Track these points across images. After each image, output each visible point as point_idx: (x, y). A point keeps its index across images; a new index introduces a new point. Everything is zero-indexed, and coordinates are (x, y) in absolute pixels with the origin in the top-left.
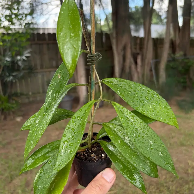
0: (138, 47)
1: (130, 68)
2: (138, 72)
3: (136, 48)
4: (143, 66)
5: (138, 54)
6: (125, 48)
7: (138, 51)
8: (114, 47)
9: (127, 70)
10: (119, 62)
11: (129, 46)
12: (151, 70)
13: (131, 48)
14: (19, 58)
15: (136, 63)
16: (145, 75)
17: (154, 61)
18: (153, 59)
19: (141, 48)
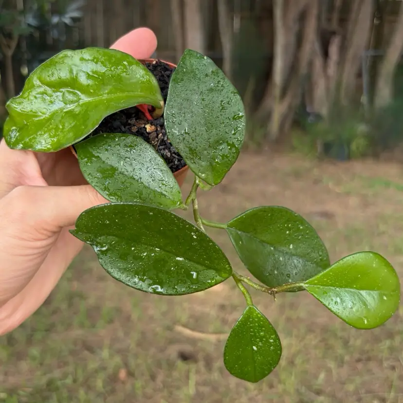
0: (335, 16)
1: (311, 64)
2: (327, 77)
3: (329, 20)
4: (341, 62)
5: (334, 33)
6: (302, 17)
7: (335, 25)
8: (278, 12)
9: (303, 69)
10: (286, 47)
11: (314, 12)
12: (359, 75)
13: (319, 18)
14: (55, 20)
15: (326, 54)
16: (344, 85)
17: (371, 53)
18: (368, 48)
19: (343, 21)
